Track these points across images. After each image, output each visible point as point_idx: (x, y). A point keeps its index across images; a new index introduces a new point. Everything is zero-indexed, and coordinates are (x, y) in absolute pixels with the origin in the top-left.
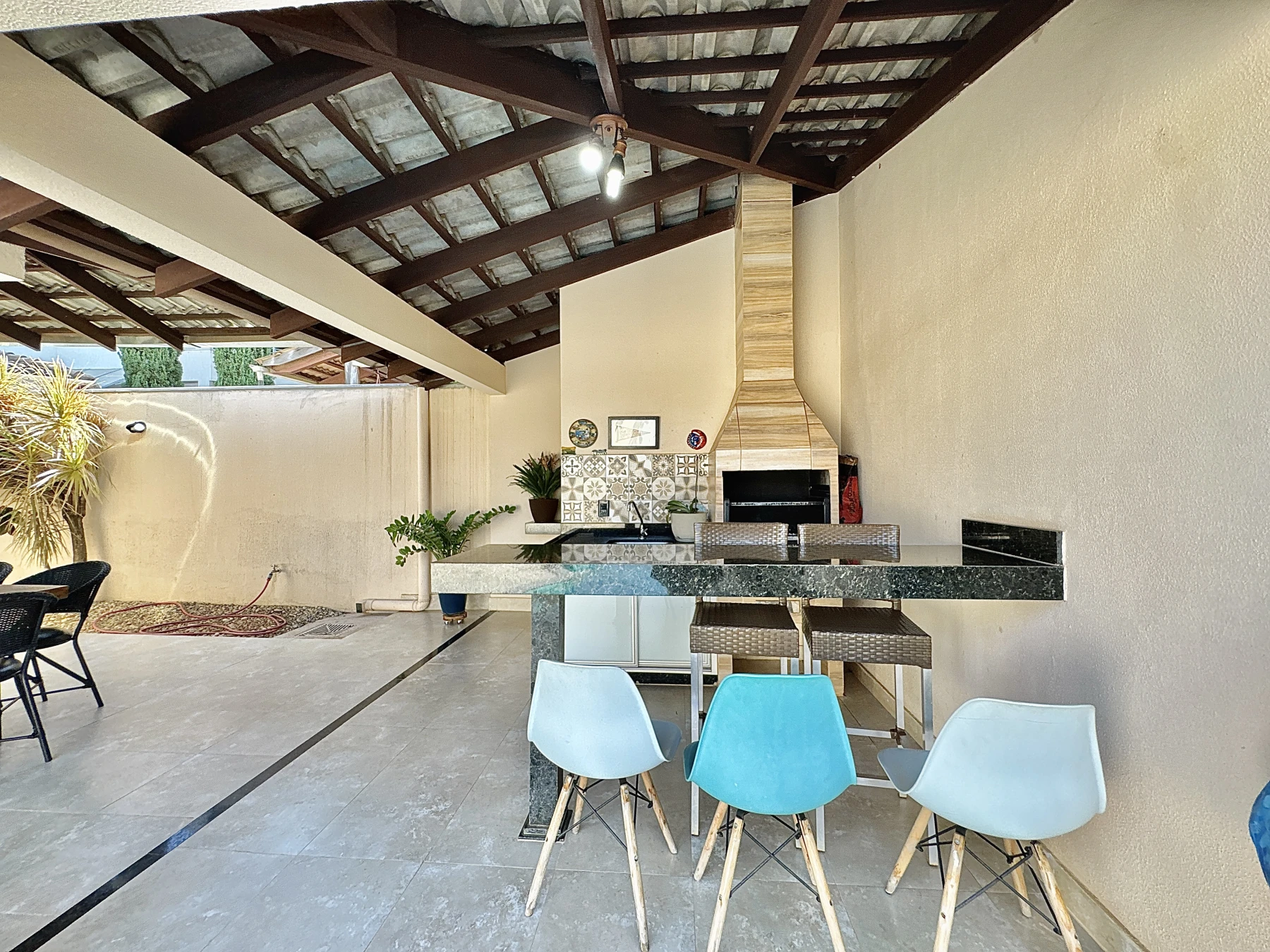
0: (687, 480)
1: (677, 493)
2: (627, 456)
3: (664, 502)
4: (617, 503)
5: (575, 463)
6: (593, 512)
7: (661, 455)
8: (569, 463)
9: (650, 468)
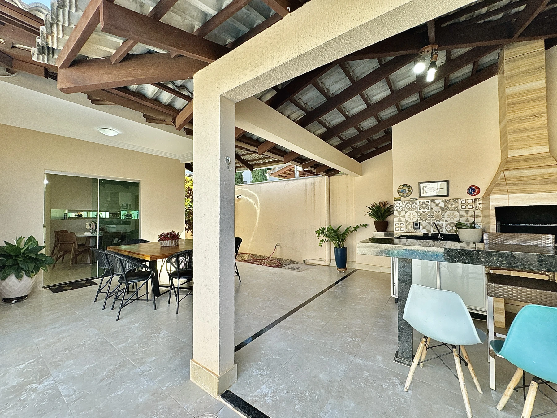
0: (467, 212)
1: (461, 219)
2: (430, 201)
3: (452, 223)
4: (424, 224)
5: (401, 204)
6: (411, 227)
7: (451, 199)
8: (398, 205)
9: (443, 206)
